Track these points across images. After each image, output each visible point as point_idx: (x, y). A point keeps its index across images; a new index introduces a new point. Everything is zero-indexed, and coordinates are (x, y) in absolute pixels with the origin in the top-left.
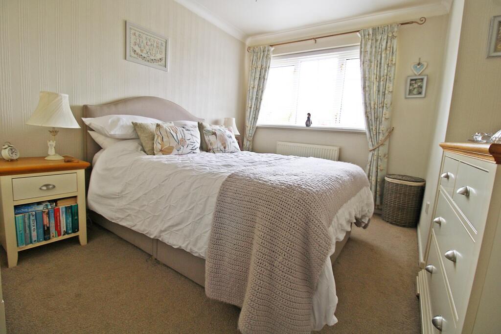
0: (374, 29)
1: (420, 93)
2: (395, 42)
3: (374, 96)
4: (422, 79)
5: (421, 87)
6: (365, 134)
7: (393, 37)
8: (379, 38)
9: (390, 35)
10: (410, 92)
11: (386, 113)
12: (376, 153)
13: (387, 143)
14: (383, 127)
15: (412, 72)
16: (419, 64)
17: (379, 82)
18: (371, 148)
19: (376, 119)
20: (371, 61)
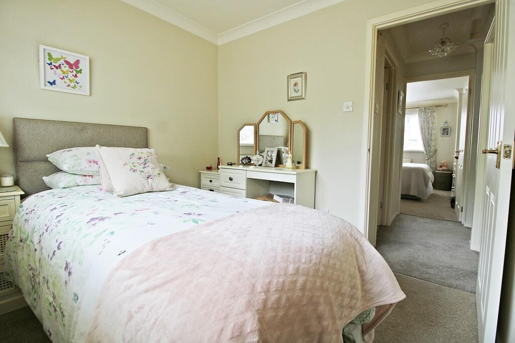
0: (425, 108)
1: (448, 134)
2: (435, 114)
3: (427, 136)
4: (448, 129)
5: (448, 132)
6: (423, 152)
7: (434, 112)
8: (427, 111)
9: (432, 110)
10: (443, 134)
11: (433, 143)
12: (429, 161)
13: (434, 156)
14: (432, 149)
15: (442, 125)
16: (446, 122)
17: (429, 130)
18: (427, 158)
19: (429, 146)
20: (424, 121)
